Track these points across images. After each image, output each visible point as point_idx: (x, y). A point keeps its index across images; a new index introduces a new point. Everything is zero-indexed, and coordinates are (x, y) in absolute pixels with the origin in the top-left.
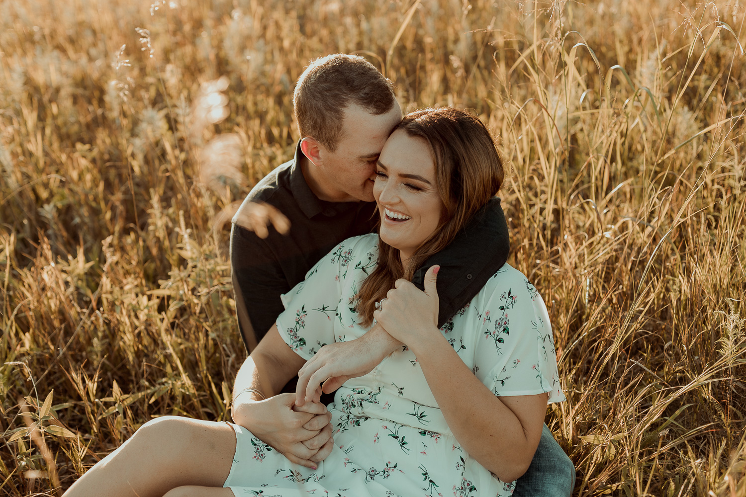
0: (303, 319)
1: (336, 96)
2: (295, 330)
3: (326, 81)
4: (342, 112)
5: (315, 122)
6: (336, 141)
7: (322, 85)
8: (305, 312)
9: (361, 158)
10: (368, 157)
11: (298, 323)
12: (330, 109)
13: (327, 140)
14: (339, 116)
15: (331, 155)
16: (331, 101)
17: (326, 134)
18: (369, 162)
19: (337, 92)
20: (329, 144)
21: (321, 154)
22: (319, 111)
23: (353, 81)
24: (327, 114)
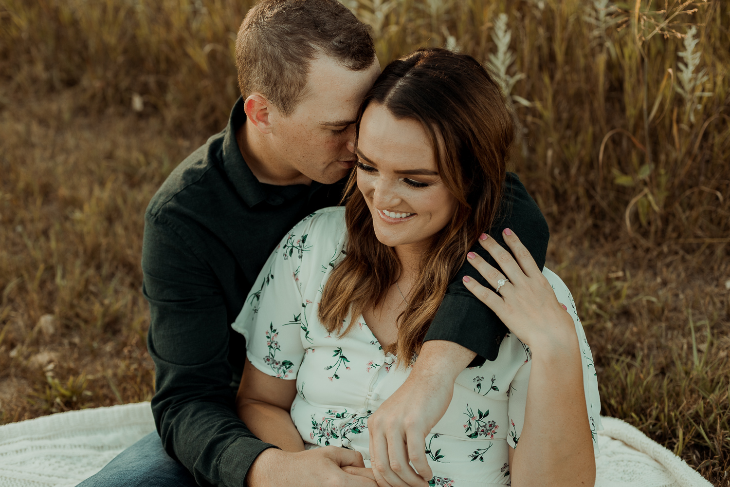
0: (275, 339)
1: (300, 42)
2: (271, 357)
3: (287, 21)
4: (308, 63)
5: (269, 76)
6: (295, 101)
7: (282, 26)
8: (275, 330)
9: (325, 126)
10: (336, 125)
11: (271, 347)
12: (292, 58)
13: (282, 99)
14: (304, 70)
15: (284, 120)
16: (293, 49)
17: (282, 91)
18: (335, 132)
19: (301, 36)
20: (284, 105)
21: (270, 118)
22: (275, 60)
23: (325, 24)
24: (287, 65)
